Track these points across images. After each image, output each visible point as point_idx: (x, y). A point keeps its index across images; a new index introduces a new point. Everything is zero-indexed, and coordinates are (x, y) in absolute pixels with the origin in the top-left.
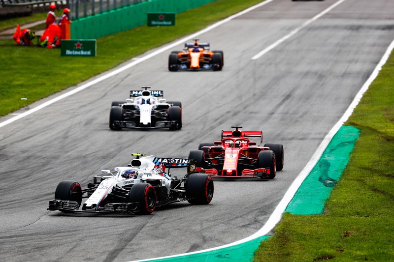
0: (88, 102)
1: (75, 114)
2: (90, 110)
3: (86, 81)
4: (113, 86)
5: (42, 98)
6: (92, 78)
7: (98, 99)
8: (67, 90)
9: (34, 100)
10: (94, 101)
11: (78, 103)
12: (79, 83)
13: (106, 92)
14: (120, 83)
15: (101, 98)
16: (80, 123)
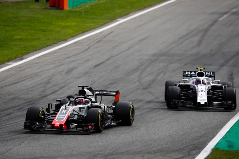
0: (72, 55)
1: (60, 64)
3: (75, 37)
4: (96, 41)
5: (36, 50)
6: (81, 35)
7: (82, 52)
8: (57, 44)
9: (29, 52)
10: (78, 54)
11: (65, 54)
12: (69, 38)
13: (89, 46)
14: (102, 39)
15: (84, 51)
16: (62, 71)
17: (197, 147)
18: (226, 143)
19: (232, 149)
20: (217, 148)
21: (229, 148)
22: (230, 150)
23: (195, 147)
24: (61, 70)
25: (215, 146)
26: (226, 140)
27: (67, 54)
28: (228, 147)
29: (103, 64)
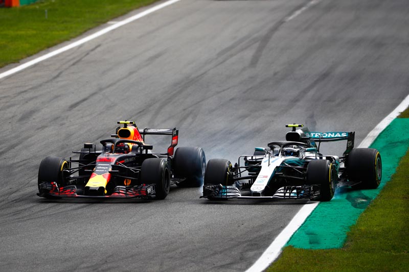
0: (30, 87)
1: (8, 104)
2: (31, 99)
3: (34, 56)
4: (72, 62)
6: (43, 52)
7: (47, 82)
8: (3, 69)
10: (41, 85)
11: (16, 87)
12: (22, 58)
13: (59, 71)
14: (82, 58)
15: (51, 80)
16: (13, 117)
17: (255, 244)
18: (307, 236)
19: (316, 247)
20: (290, 246)
21: (313, 245)
22: (314, 248)
23: (252, 245)
24: (10, 115)
25: (288, 242)
26: (306, 230)
27: (20, 87)
28: (311, 243)
29: (85, 102)
